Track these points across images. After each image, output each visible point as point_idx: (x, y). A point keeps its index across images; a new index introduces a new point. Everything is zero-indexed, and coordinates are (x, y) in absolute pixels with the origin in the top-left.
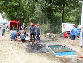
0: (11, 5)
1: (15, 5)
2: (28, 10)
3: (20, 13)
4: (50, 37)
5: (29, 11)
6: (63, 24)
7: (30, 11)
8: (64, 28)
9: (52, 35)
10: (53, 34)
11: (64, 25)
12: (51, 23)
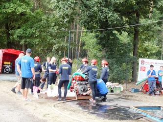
0: (9, 11)
1: (21, 11)
2: (53, 24)
3: (30, 31)
4: (112, 91)
5: (55, 26)
6: (140, 60)
7: (57, 27)
8: (144, 71)
9: (117, 87)
10: (118, 85)
11: (143, 63)
12: (108, 58)
